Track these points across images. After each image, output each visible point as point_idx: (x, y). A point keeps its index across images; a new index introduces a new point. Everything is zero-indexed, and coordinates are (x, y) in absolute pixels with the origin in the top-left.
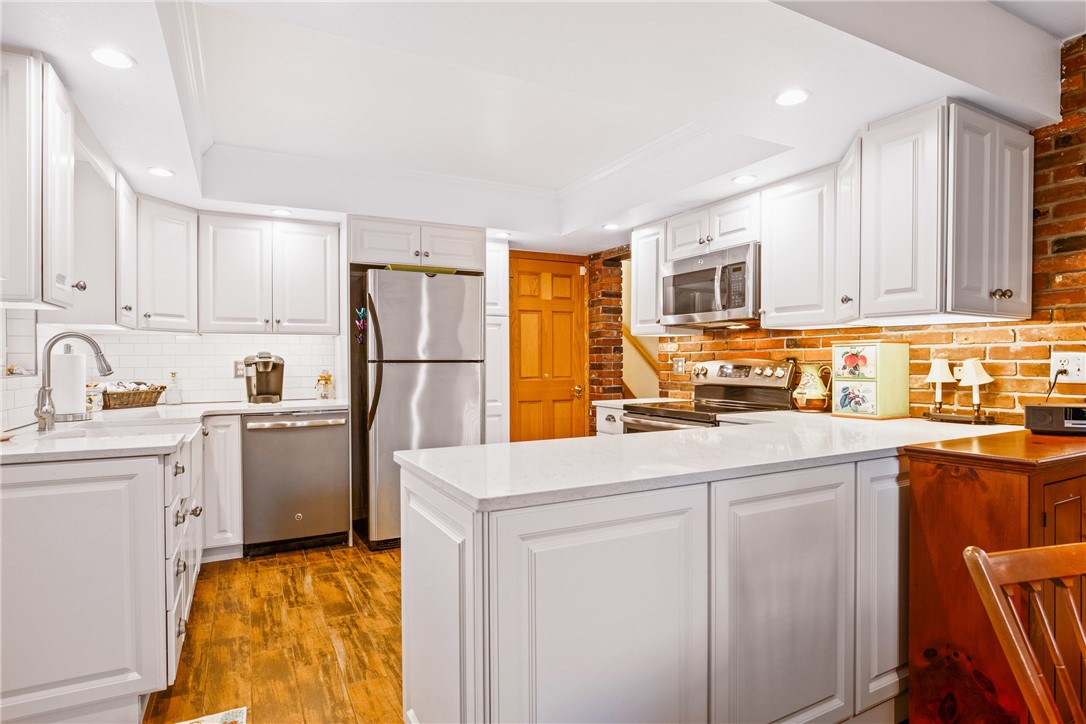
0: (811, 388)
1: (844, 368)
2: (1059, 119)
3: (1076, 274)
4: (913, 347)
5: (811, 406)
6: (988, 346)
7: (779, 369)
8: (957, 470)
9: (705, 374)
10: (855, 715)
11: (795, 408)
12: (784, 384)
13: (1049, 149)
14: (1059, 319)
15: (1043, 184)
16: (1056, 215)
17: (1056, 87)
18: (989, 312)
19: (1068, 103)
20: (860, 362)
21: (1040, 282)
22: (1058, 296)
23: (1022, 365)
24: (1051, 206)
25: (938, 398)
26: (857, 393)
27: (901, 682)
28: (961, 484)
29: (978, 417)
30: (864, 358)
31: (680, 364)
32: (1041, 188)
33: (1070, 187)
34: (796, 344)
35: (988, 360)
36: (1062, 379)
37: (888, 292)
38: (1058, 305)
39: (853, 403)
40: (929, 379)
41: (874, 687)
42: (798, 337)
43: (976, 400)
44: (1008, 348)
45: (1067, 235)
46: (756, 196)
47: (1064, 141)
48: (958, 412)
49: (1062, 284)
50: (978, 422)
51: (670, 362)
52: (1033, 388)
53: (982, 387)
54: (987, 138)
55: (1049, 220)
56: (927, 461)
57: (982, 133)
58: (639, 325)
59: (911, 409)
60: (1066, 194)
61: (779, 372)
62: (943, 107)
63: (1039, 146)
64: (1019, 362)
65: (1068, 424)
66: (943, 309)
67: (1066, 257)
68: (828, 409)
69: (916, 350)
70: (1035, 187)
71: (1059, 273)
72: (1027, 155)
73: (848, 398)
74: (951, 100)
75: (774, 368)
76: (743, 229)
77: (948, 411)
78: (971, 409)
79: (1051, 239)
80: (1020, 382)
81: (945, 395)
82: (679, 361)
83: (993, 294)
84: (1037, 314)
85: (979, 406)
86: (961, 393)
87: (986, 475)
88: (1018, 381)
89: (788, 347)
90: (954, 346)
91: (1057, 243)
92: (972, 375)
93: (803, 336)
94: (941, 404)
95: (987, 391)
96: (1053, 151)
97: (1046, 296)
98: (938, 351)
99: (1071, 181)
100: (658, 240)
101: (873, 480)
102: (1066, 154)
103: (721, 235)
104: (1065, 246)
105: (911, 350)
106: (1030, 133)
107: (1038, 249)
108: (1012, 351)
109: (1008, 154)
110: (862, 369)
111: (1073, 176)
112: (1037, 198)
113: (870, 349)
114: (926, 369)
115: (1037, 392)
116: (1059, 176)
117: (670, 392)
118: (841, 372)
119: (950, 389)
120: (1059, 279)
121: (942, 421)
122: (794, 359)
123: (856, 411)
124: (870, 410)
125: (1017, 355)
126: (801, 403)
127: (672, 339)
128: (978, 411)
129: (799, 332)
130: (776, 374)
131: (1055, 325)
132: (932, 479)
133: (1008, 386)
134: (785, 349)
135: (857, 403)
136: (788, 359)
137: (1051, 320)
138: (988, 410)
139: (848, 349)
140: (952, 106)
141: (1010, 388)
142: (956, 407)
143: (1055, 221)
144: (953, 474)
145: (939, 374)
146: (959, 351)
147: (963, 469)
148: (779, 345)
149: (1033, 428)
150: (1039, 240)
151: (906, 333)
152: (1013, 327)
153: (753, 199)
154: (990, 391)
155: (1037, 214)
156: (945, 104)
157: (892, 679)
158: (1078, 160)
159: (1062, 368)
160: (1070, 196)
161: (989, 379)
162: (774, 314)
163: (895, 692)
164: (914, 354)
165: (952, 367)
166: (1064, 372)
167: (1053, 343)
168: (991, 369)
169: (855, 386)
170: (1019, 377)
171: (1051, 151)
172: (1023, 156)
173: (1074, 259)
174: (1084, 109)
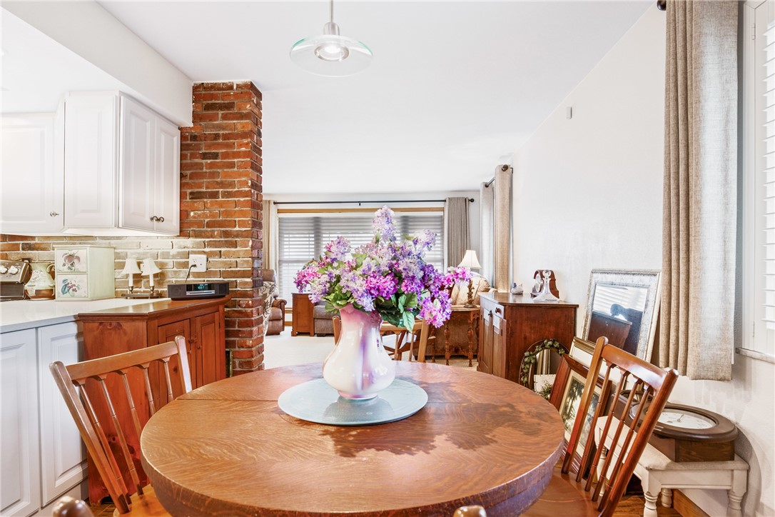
0: (40, 280)
1: (64, 265)
2: (192, 125)
3: (199, 212)
4: (116, 251)
5: (39, 294)
6: (160, 251)
7: (12, 267)
8: (111, 325)
10: (42, 508)
11: (28, 298)
12: (18, 279)
13: (188, 140)
14: (192, 237)
15: (185, 159)
16: (190, 178)
17: (190, 107)
18: (152, 230)
19: (196, 117)
20: (76, 261)
21: (183, 215)
22: (192, 224)
23: (177, 263)
24: (188, 172)
25: (131, 284)
26: (73, 283)
27: (84, 471)
28: (113, 333)
29: (152, 294)
30: (78, 258)
32: (184, 161)
33: (197, 164)
34: (30, 247)
35: (159, 260)
36: (193, 270)
37: (83, 211)
38: (192, 229)
39: (71, 290)
40: (124, 272)
41: (59, 482)
42: (32, 242)
43: (152, 284)
44: (169, 252)
45: (196, 190)
47: (194, 138)
48: (144, 292)
49: (194, 217)
50: (152, 297)
52: (182, 275)
53: (156, 276)
54: (148, 124)
55: (187, 180)
56: (93, 321)
57: (145, 121)
59: (116, 292)
60: (195, 167)
61: (13, 269)
62: (116, 97)
63: (183, 137)
64: (175, 260)
65: (188, 293)
66: (117, 225)
67: (195, 202)
68: (53, 298)
69: (119, 253)
70: (181, 160)
71: (192, 211)
72: (176, 141)
73: (67, 287)
74: (122, 93)
75: (8, 267)
77: (137, 292)
78: (149, 290)
79: (189, 191)
80: (175, 272)
81: (135, 282)
83: (152, 219)
84: (183, 233)
85: (153, 287)
86: (145, 280)
87: (127, 326)
88: (174, 271)
89: (23, 249)
90: (141, 251)
91: (191, 193)
92: (149, 269)
93: (37, 241)
94: (132, 287)
95: (159, 278)
96: (189, 142)
97: (187, 223)
98: (132, 254)
99: (197, 160)
101: (53, 339)
102: (195, 145)
104: (195, 196)
105: (115, 253)
106: (179, 129)
107: (182, 196)
108: (171, 254)
109: (163, 137)
110: (77, 266)
111: (197, 158)
112: (182, 167)
113: (82, 251)
114: (122, 266)
115: (181, 278)
116: (193, 156)
118: (61, 268)
119: (138, 278)
120: (192, 214)
121: (134, 298)
122: (29, 259)
123: (73, 296)
124: (84, 295)
125: (174, 257)
126: (32, 293)
128: (153, 290)
129: (33, 238)
130: (9, 271)
131: (191, 239)
132: (96, 333)
133: (170, 275)
134: (21, 251)
135: (73, 290)
136: (23, 260)
137: (189, 237)
138: (160, 290)
139: (67, 251)
140: (122, 97)
141: (170, 276)
142: (143, 289)
143: (190, 181)
144: (109, 327)
145: (131, 268)
146: (144, 254)
147: (114, 323)
148: (16, 248)
149: (174, 297)
150: (183, 190)
151: (112, 241)
152: (172, 240)
154: (160, 277)
155: (182, 176)
156: (118, 95)
157: (77, 471)
158: (200, 150)
159: (194, 264)
160: (196, 169)
161: (158, 271)
163: (80, 480)
164: (117, 256)
165: (139, 264)
166: (195, 266)
167: (190, 250)
168: (161, 266)
169: (72, 279)
170: (175, 269)
171: (189, 141)
172: (173, 140)
173: (199, 203)
174: (202, 123)
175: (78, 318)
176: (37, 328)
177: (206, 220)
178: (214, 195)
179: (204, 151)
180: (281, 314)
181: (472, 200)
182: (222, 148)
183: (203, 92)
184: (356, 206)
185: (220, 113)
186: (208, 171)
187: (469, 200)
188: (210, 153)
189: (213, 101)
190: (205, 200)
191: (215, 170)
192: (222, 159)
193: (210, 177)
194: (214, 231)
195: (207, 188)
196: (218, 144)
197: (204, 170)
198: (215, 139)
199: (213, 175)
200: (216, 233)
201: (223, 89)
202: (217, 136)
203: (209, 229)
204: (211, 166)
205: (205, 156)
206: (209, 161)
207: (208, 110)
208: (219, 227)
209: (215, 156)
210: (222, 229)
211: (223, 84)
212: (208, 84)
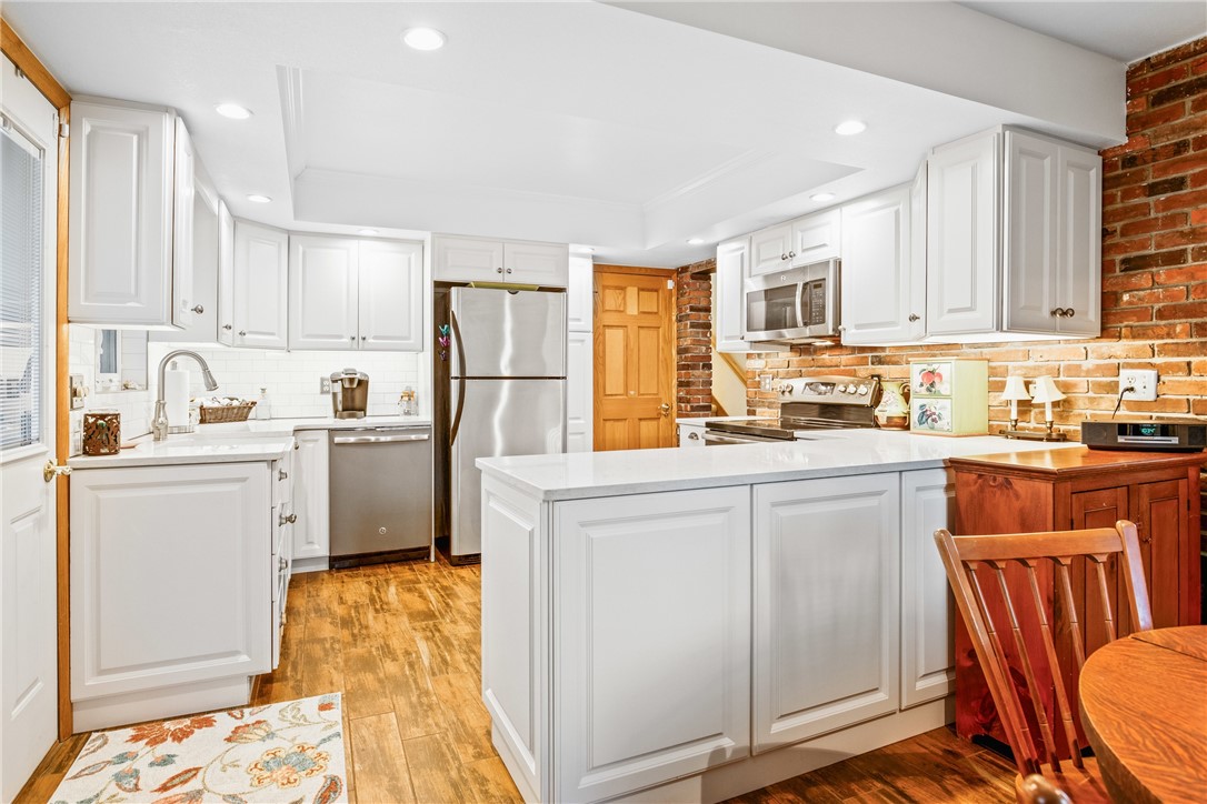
0: (891, 406)
1: (922, 385)
2: (1125, 140)
3: (1142, 293)
4: (991, 364)
5: (891, 423)
6: (1062, 364)
7: (862, 386)
8: (995, 480)
9: (790, 392)
10: (901, 711)
11: (877, 426)
12: (867, 401)
13: (1117, 169)
14: (1126, 337)
15: (1111, 203)
16: (1123, 235)
17: (1122, 109)
18: (1052, 330)
19: (1134, 124)
20: (936, 380)
21: (1109, 301)
22: (1125, 314)
23: (1095, 384)
24: (1118, 225)
25: (1014, 416)
26: (933, 410)
27: (951, 683)
28: (998, 493)
29: (1050, 435)
30: (940, 376)
31: (768, 381)
32: (1109, 208)
33: (1136, 207)
34: (880, 361)
35: (1062, 378)
36: (1128, 396)
37: (951, 311)
38: (1126, 323)
39: (929, 420)
40: (1004, 396)
41: (921, 685)
42: (882, 354)
43: (1049, 417)
44: (1080, 366)
45: (1135, 254)
46: (836, 212)
47: (1130, 161)
48: (1035, 429)
49: (1130, 303)
50: (1050, 439)
51: (757, 379)
52: (1103, 406)
53: (1055, 404)
54: (1047, 162)
55: (1117, 239)
56: (970, 472)
57: (1042, 157)
58: (724, 341)
59: (990, 426)
60: (1132, 214)
61: (863, 389)
62: (998, 134)
63: (1106, 167)
64: (1090, 379)
65: (1121, 439)
66: (999, 328)
67: (1132, 276)
68: (907, 428)
69: (995, 368)
70: (1103, 206)
71: (1126, 292)
72: (1095, 176)
73: (925, 416)
74: (1007, 127)
75: (857, 386)
76: (824, 245)
77: (1023, 429)
78: (1044, 426)
79: (1119, 258)
80: (1092, 400)
81: (1020, 413)
82: (765, 378)
83: (1054, 313)
84: (1106, 331)
85: (1052, 423)
86: (1037, 410)
87: (1020, 485)
88: (1090, 398)
89: (873, 364)
90: (1031, 363)
91: (1124, 261)
92: (1045, 393)
93: (887, 353)
94: (1016, 421)
95: (1061, 409)
96: (1120, 172)
97: (1115, 314)
98: (1015, 368)
99: (1136, 201)
100: (742, 254)
101: (918, 489)
102: (1132, 174)
103: (804, 251)
104: (1132, 265)
105: (990, 367)
106: (1099, 154)
107: (1106, 268)
108: (1084, 368)
109: (1071, 175)
110: (938, 386)
111: (1138, 196)
112: (1106, 217)
113: (946, 367)
114: (1000, 387)
115: (1105, 410)
116: (1127, 195)
117: (758, 410)
118: (918, 389)
119: (1025, 406)
120: (1126, 297)
121: (1019, 438)
122: (879, 376)
123: (932, 428)
124: (946, 428)
125: (1089, 373)
126: (882, 421)
127: (759, 355)
128: (1051, 428)
129: (883, 349)
130: (859, 391)
131: (1124, 343)
132: (974, 488)
133: (1081, 403)
134: (870, 366)
135: (934, 420)
136: (873, 376)
137: (1120, 338)
138: (1062, 428)
139: (925, 366)
140: (1007, 133)
141: (1082, 406)
142: (1033, 425)
143: (1123, 240)
144: (991, 483)
145: (1014, 391)
146: (1035, 368)
147: (1000, 479)
148: (863, 362)
149: (1093, 444)
150: (1108, 258)
151: (985, 350)
152: (1085, 345)
153: (834, 215)
154: (1063, 407)
155: (1105, 233)
156: (1000, 131)
157: (942, 679)
158: (1143, 180)
159: (1129, 386)
160: (1136, 216)
161: (1061, 397)
162: (853, 331)
163: (944, 691)
164: (993, 372)
165: (1027, 384)
166: (1132, 389)
167: (1122, 361)
168: (1065, 388)
169: (933, 404)
170: (1091, 394)
171: (1118, 172)
172: (1089, 176)
173: (1142, 278)
174: (1148, 132)
175: (949, 464)
176: (901, 472)
177: (1157, 307)
178: (1176, 258)
179: (1151, 181)
182: (1192, 167)
183: (1150, 75)
185: (1189, 101)
186: (1160, 215)
188: (1166, 182)
189: (1174, 83)
190: (1154, 269)
191: (1179, 210)
192: (1195, 186)
193: (1165, 226)
194: (1175, 325)
195: (1159, 246)
196: (1185, 160)
197: (1153, 215)
198: (1178, 152)
199: (1171, 221)
200: (1178, 329)
201: (1196, 53)
202: (1181, 147)
203: (1163, 322)
204: (1167, 205)
205: (1153, 190)
206: (1163, 197)
207: (1161, 103)
208: (1186, 317)
209: (1179, 184)
210: (1194, 320)
211: (1196, 43)
212: (1161, 55)
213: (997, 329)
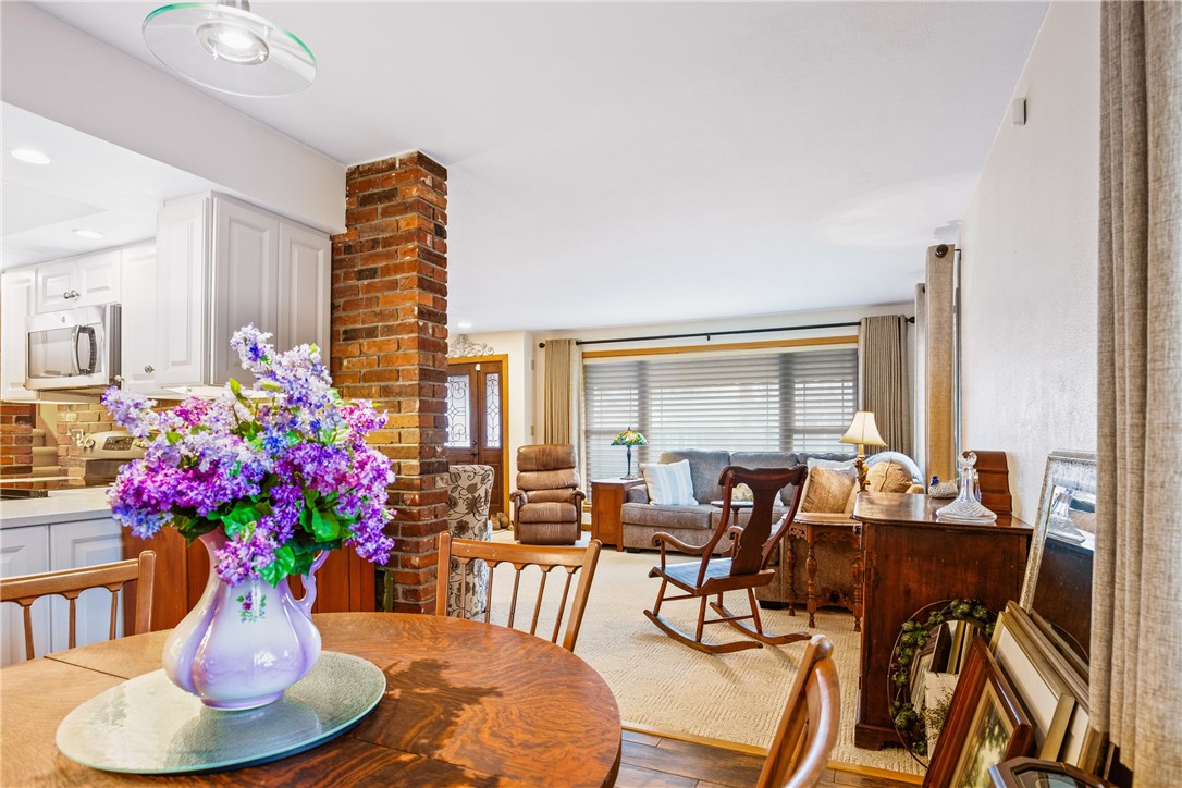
2: (345, 231)
3: (354, 360)
9: (92, 447)
15: (337, 282)
16: (344, 310)
17: (342, 204)
19: (352, 218)
21: (336, 365)
22: (345, 378)
24: (340, 302)
31: (78, 436)
32: (336, 286)
33: (351, 288)
37: (174, 364)
38: (346, 384)
45: (350, 327)
46: (117, 253)
47: (348, 249)
49: (348, 367)
51: (69, 434)
54: (266, 235)
55: (340, 313)
57: (263, 231)
60: (349, 293)
62: (207, 199)
63: (334, 250)
66: (207, 382)
67: (349, 345)
70: (332, 283)
71: (346, 358)
74: (214, 193)
76: (106, 288)
79: (342, 329)
82: (76, 433)
91: (345, 332)
96: (343, 256)
97: (340, 375)
99: (352, 282)
100: (29, 288)
102: (350, 259)
103: (89, 291)
104: (351, 335)
106: (330, 239)
107: (333, 336)
109: (296, 251)
111: (352, 279)
112: (333, 294)
116: (347, 277)
120: (345, 363)
127: (70, 406)
140: (216, 200)
143: (344, 314)
150: (334, 329)
153: (114, 256)
155: (333, 307)
156: (209, 196)
158: (355, 266)
160: (351, 295)
162: (132, 382)
171: (341, 253)
172: (317, 257)
173: (354, 348)
174: (358, 226)
177: (363, 371)
178: (371, 333)
179: (360, 268)
180: (575, 514)
181: (912, 320)
182: (382, 260)
183: (360, 179)
184: (702, 341)
185: (380, 207)
186: (365, 296)
187: (907, 320)
188: (367, 270)
189: (371, 191)
190: (361, 341)
191: (373, 294)
192: (382, 276)
193: (367, 306)
194: (371, 387)
195: (364, 322)
196: (377, 255)
197: (361, 296)
198: (373, 248)
199: (370, 302)
200: (374, 390)
201: (383, 171)
202: (375, 243)
203: (366, 385)
204: (369, 288)
205: (361, 275)
206: (366, 282)
207: (365, 205)
208: (378, 381)
209: (372, 273)
210: (382, 384)
211: (383, 162)
212: (364, 165)
213: (205, 383)
